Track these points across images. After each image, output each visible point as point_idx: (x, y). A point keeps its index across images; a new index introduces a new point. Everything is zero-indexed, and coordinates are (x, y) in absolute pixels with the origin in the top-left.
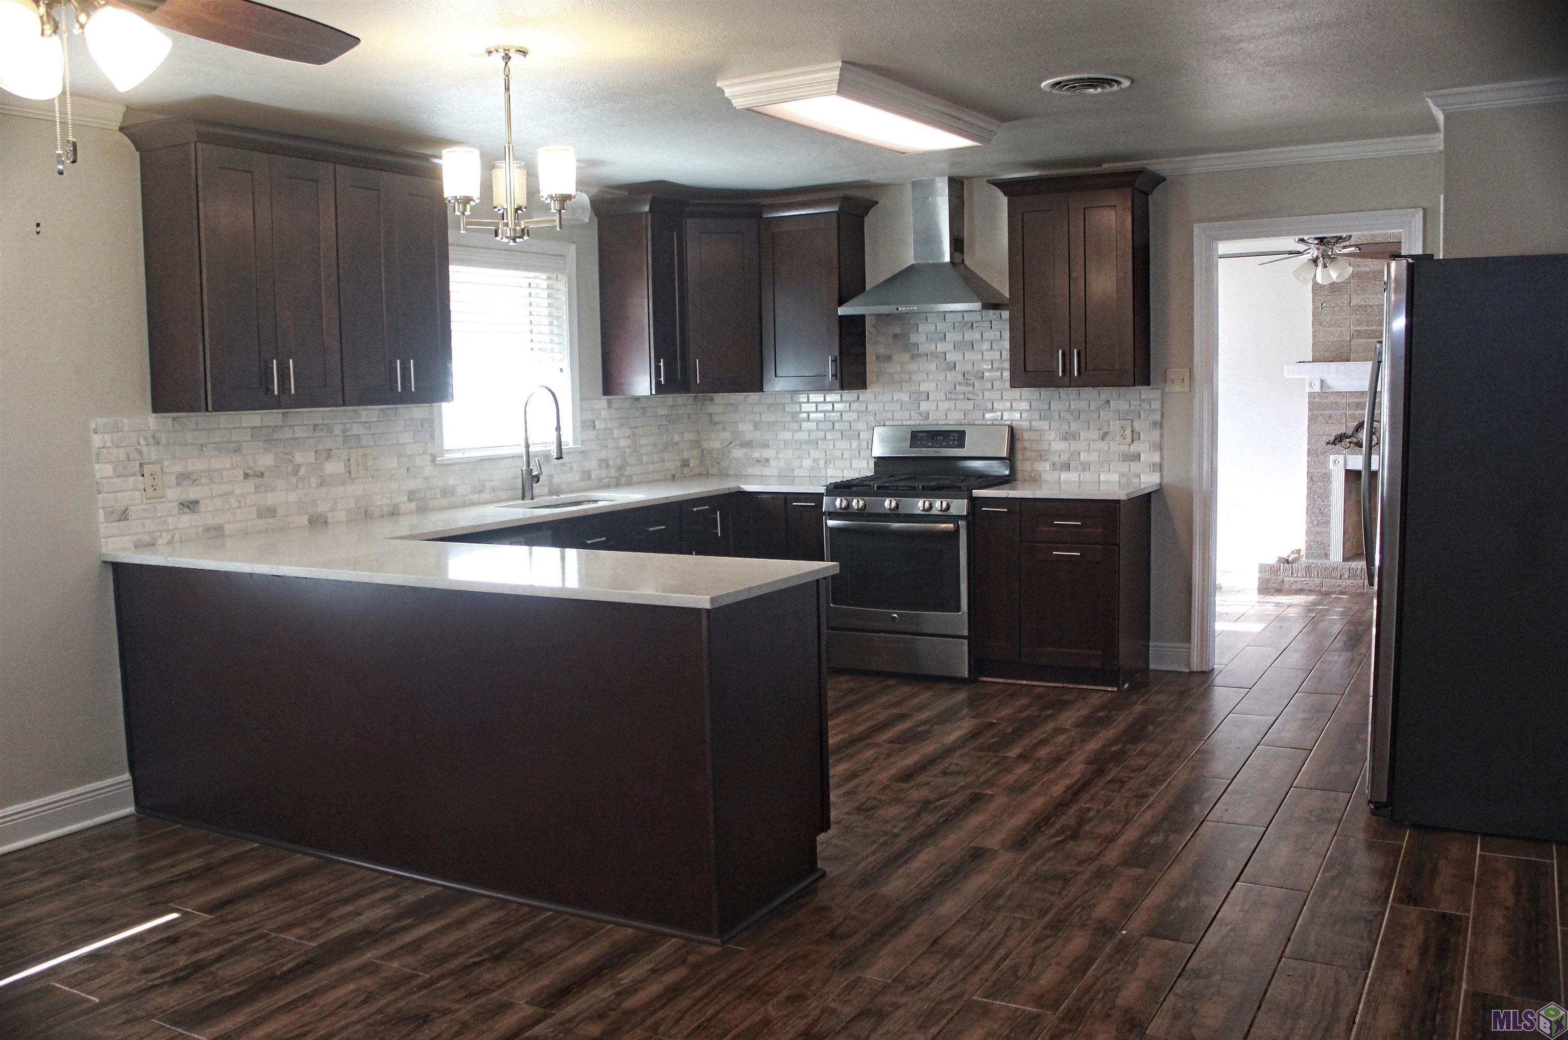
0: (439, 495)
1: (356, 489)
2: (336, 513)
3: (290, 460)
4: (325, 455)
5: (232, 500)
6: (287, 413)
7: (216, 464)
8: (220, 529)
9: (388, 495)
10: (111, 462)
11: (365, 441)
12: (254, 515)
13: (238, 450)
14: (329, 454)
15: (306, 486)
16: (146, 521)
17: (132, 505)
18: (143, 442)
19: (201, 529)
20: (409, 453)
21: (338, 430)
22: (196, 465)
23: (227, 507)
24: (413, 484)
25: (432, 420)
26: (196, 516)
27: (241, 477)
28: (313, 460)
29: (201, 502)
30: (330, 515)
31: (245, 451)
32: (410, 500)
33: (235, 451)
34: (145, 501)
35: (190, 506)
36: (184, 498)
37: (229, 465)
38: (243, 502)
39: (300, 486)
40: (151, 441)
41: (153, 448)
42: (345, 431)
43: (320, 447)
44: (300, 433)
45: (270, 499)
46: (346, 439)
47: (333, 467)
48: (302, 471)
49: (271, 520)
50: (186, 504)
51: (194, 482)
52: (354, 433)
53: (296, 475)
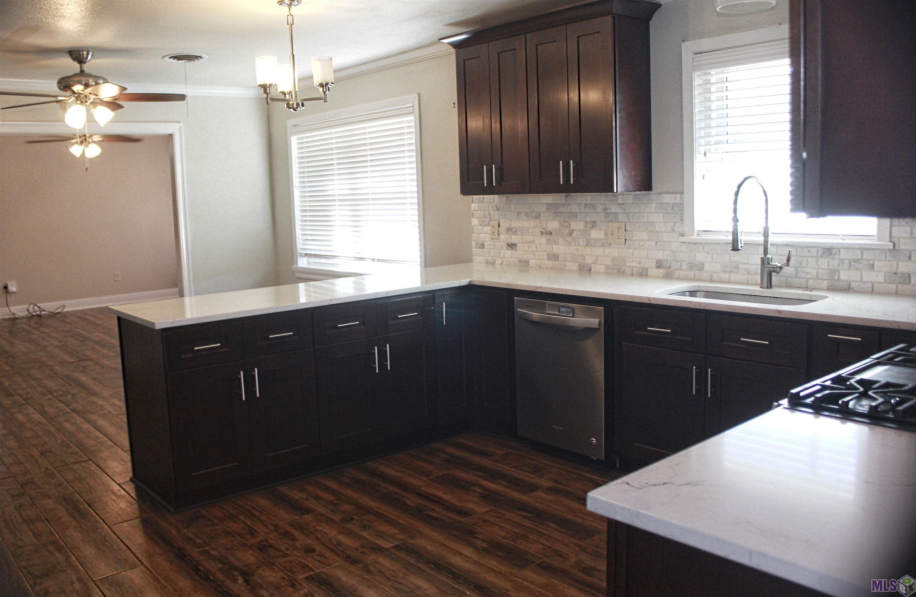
0: (684, 268)
1: (614, 252)
2: (597, 266)
3: (567, 226)
4: (590, 225)
5: (533, 246)
6: (568, 195)
7: (526, 224)
8: (527, 262)
9: (638, 260)
10: (477, 218)
11: (621, 218)
12: (545, 257)
13: (538, 217)
14: (594, 225)
15: (577, 244)
16: (491, 251)
17: (486, 241)
18: (491, 209)
19: (516, 260)
20: (657, 229)
21: (600, 208)
22: (515, 224)
23: (530, 250)
24: (660, 255)
25: (683, 204)
26: (514, 252)
27: (539, 234)
28: (582, 227)
29: (518, 245)
30: (592, 266)
31: (541, 218)
32: (658, 267)
33: (536, 218)
34: (491, 240)
35: (512, 246)
36: (509, 241)
37: (532, 225)
38: (539, 248)
39: (573, 244)
40: (495, 209)
41: (496, 212)
42: (605, 209)
43: (588, 219)
44: (575, 209)
45: (556, 249)
46: (607, 215)
47: (595, 234)
48: (574, 234)
49: (555, 262)
50: (509, 244)
51: (514, 233)
52: (613, 211)
53: (571, 236)
